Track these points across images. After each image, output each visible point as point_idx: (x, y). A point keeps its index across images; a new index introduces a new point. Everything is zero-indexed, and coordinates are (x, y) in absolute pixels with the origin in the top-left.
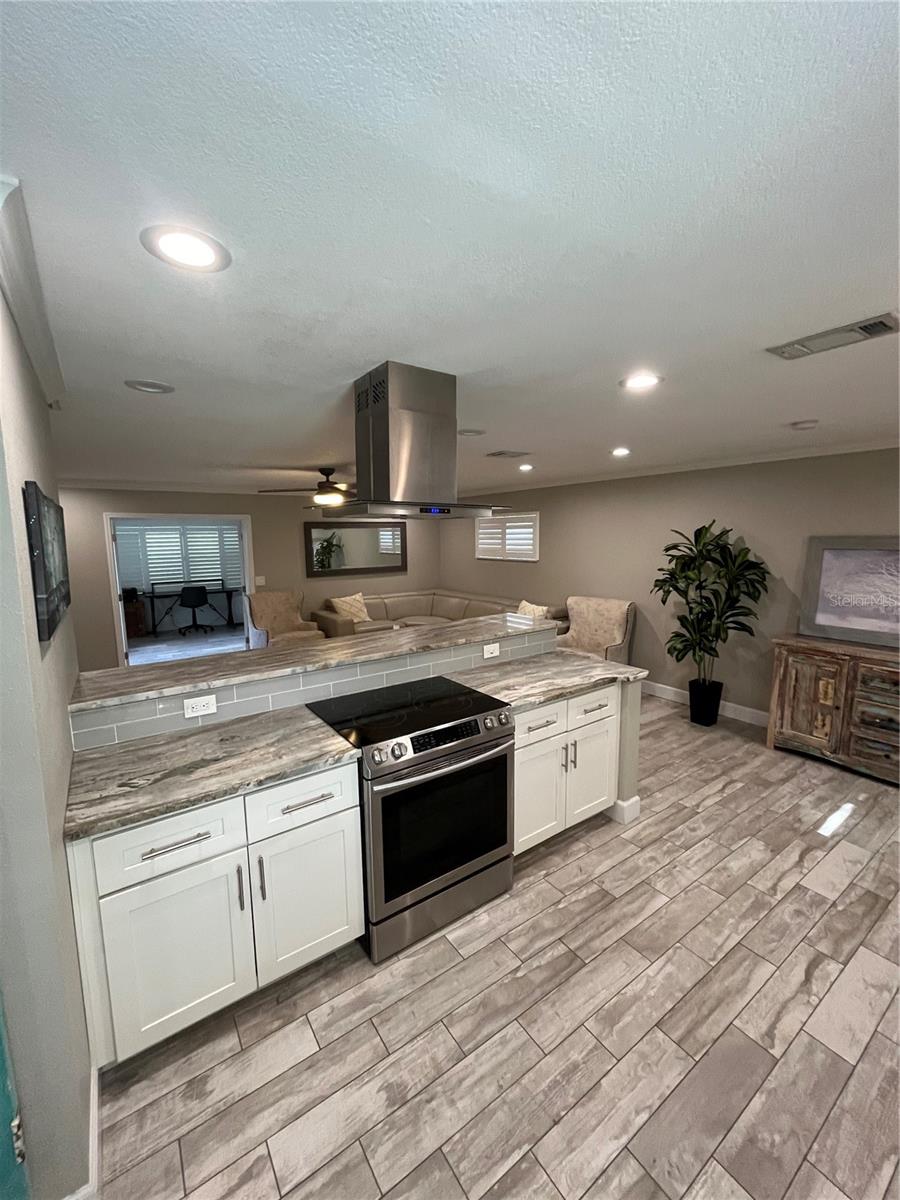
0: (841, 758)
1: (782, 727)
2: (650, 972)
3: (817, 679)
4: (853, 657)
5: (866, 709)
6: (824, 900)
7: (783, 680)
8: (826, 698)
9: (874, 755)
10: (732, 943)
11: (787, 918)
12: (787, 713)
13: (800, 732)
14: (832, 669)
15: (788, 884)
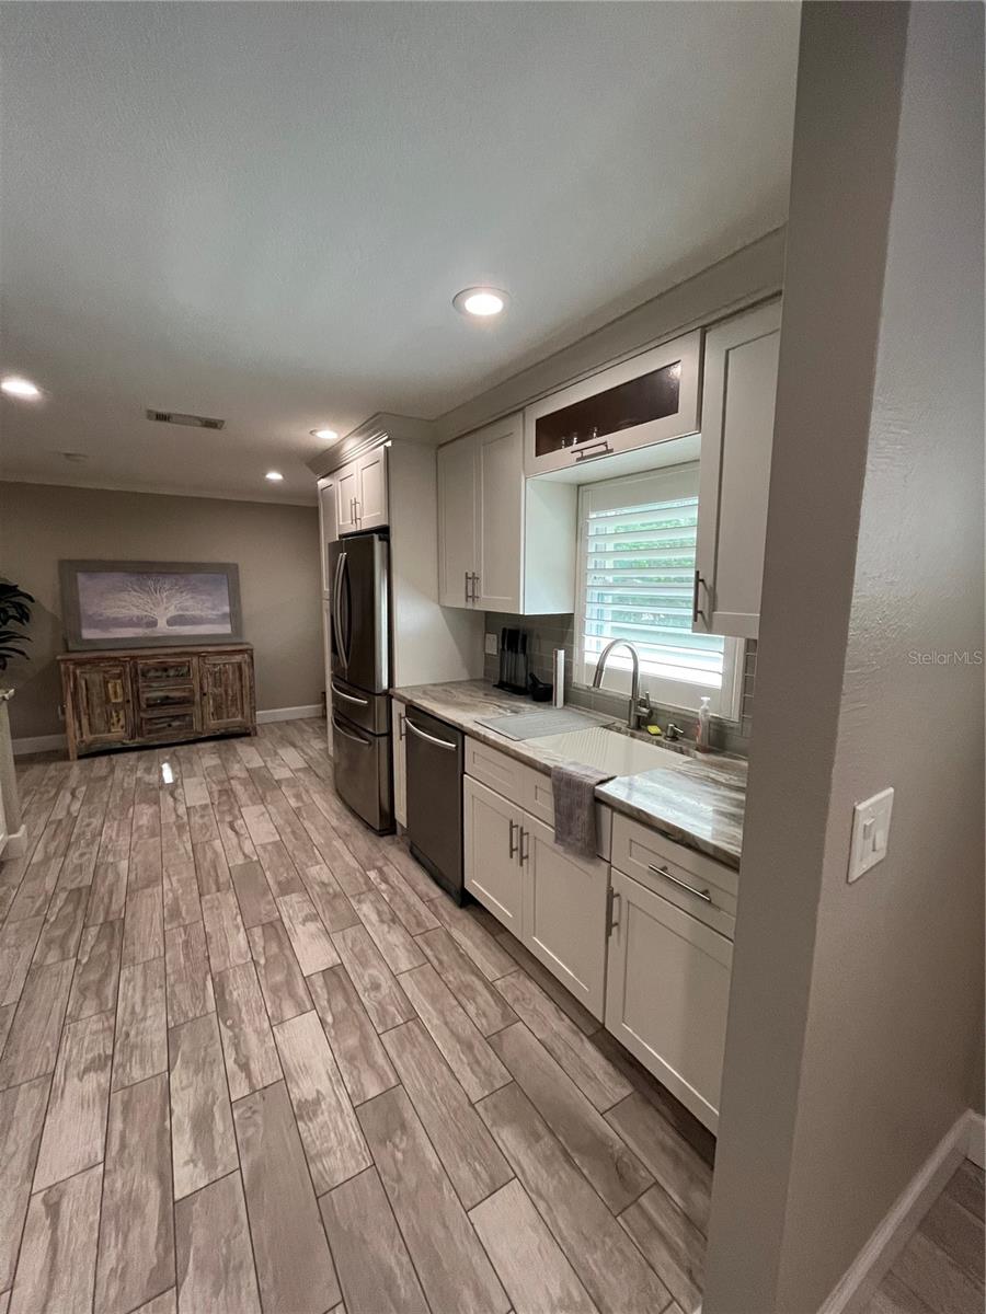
0: (139, 740)
1: (82, 735)
2: (166, 887)
3: (106, 683)
4: (133, 658)
5: (149, 695)
6: (206, 806)
7: (75, 694)
8: (116, 697)
9: (160, 729)
10: (189, 848)
11: (200, 821)
12: (85, 721)
13: (99, 733)
14: (117, 671)
15: (182, 810)
